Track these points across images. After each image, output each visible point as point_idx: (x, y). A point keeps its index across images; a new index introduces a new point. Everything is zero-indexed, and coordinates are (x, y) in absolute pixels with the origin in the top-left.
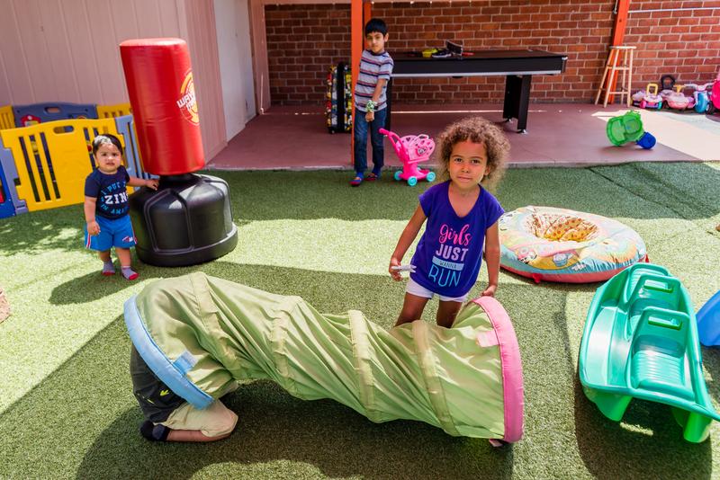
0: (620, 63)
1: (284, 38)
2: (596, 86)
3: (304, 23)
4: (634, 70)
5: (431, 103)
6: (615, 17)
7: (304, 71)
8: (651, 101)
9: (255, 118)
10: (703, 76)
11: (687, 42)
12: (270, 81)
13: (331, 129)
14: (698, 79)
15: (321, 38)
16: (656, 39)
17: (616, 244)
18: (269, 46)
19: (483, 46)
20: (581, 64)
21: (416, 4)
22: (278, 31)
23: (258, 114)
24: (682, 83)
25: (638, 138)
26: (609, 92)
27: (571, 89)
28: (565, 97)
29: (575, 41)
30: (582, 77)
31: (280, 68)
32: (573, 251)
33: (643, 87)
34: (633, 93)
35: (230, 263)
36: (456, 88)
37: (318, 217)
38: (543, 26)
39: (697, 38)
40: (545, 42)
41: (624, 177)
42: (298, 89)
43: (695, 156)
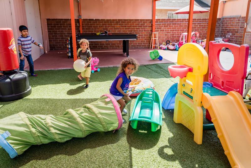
0: (155, 37)
1: (54, 29)
2: (149, 43)
3: (60, 24)
4: (159, 39)
5: (103, 49)
6: (152, 24)
7: (61, 39)
8: (164, 47)
9: (43, 54)
10: (177, 41)
11: (171, 32)
12: (49, 42)
13: (69, 57)
14: (176, 41)
15: (66, 29)
16: (163, 31)
17: (145, 85)
18: (49, 32)
19: (116, 32)
20: (145, 37)
21: (96, 20)
22: (51, 27)
23: (45, 53)
24: (172, 43)
25: (158, 57)
26: (153, 45)
27: (143, 44)
28: (141, 47)
29: (142, 31)
30: (145, 41)
31: (52, 38)
32: (133, 87)
33: (162, 44)
34: (159, 45)
35: (28, 99)
36: (110, 44)
37: (61, 83)
38: (133, 26)
39: (174, 31)
40: (134, 31)
41: (154, 68)
42: (59, 45)
43: (172, 61)
